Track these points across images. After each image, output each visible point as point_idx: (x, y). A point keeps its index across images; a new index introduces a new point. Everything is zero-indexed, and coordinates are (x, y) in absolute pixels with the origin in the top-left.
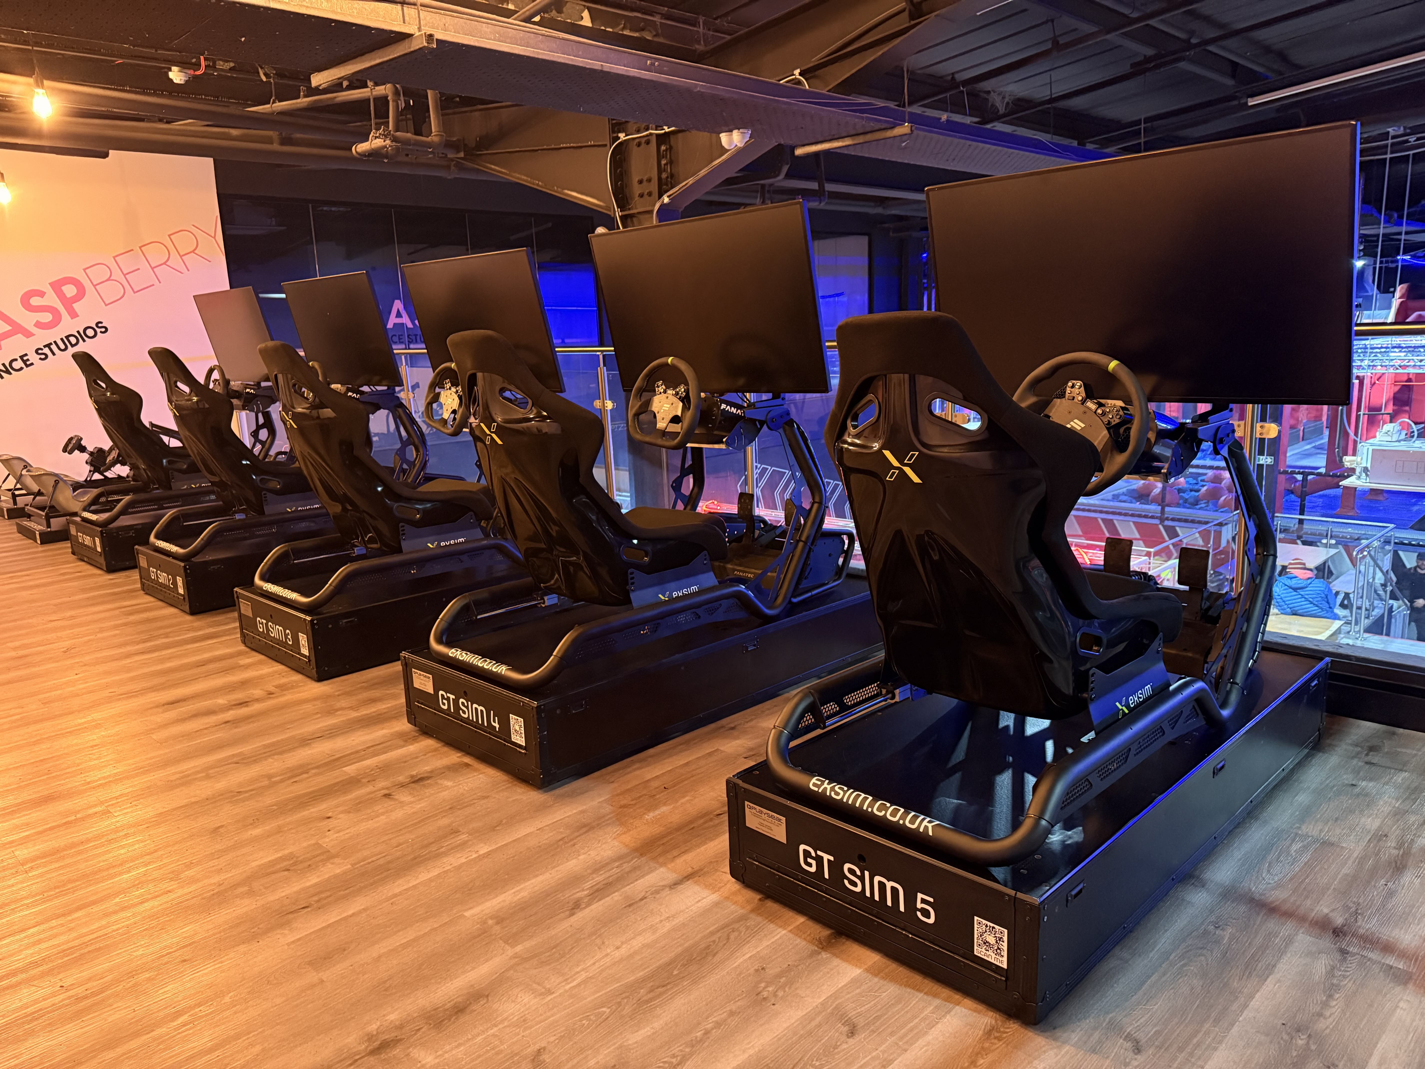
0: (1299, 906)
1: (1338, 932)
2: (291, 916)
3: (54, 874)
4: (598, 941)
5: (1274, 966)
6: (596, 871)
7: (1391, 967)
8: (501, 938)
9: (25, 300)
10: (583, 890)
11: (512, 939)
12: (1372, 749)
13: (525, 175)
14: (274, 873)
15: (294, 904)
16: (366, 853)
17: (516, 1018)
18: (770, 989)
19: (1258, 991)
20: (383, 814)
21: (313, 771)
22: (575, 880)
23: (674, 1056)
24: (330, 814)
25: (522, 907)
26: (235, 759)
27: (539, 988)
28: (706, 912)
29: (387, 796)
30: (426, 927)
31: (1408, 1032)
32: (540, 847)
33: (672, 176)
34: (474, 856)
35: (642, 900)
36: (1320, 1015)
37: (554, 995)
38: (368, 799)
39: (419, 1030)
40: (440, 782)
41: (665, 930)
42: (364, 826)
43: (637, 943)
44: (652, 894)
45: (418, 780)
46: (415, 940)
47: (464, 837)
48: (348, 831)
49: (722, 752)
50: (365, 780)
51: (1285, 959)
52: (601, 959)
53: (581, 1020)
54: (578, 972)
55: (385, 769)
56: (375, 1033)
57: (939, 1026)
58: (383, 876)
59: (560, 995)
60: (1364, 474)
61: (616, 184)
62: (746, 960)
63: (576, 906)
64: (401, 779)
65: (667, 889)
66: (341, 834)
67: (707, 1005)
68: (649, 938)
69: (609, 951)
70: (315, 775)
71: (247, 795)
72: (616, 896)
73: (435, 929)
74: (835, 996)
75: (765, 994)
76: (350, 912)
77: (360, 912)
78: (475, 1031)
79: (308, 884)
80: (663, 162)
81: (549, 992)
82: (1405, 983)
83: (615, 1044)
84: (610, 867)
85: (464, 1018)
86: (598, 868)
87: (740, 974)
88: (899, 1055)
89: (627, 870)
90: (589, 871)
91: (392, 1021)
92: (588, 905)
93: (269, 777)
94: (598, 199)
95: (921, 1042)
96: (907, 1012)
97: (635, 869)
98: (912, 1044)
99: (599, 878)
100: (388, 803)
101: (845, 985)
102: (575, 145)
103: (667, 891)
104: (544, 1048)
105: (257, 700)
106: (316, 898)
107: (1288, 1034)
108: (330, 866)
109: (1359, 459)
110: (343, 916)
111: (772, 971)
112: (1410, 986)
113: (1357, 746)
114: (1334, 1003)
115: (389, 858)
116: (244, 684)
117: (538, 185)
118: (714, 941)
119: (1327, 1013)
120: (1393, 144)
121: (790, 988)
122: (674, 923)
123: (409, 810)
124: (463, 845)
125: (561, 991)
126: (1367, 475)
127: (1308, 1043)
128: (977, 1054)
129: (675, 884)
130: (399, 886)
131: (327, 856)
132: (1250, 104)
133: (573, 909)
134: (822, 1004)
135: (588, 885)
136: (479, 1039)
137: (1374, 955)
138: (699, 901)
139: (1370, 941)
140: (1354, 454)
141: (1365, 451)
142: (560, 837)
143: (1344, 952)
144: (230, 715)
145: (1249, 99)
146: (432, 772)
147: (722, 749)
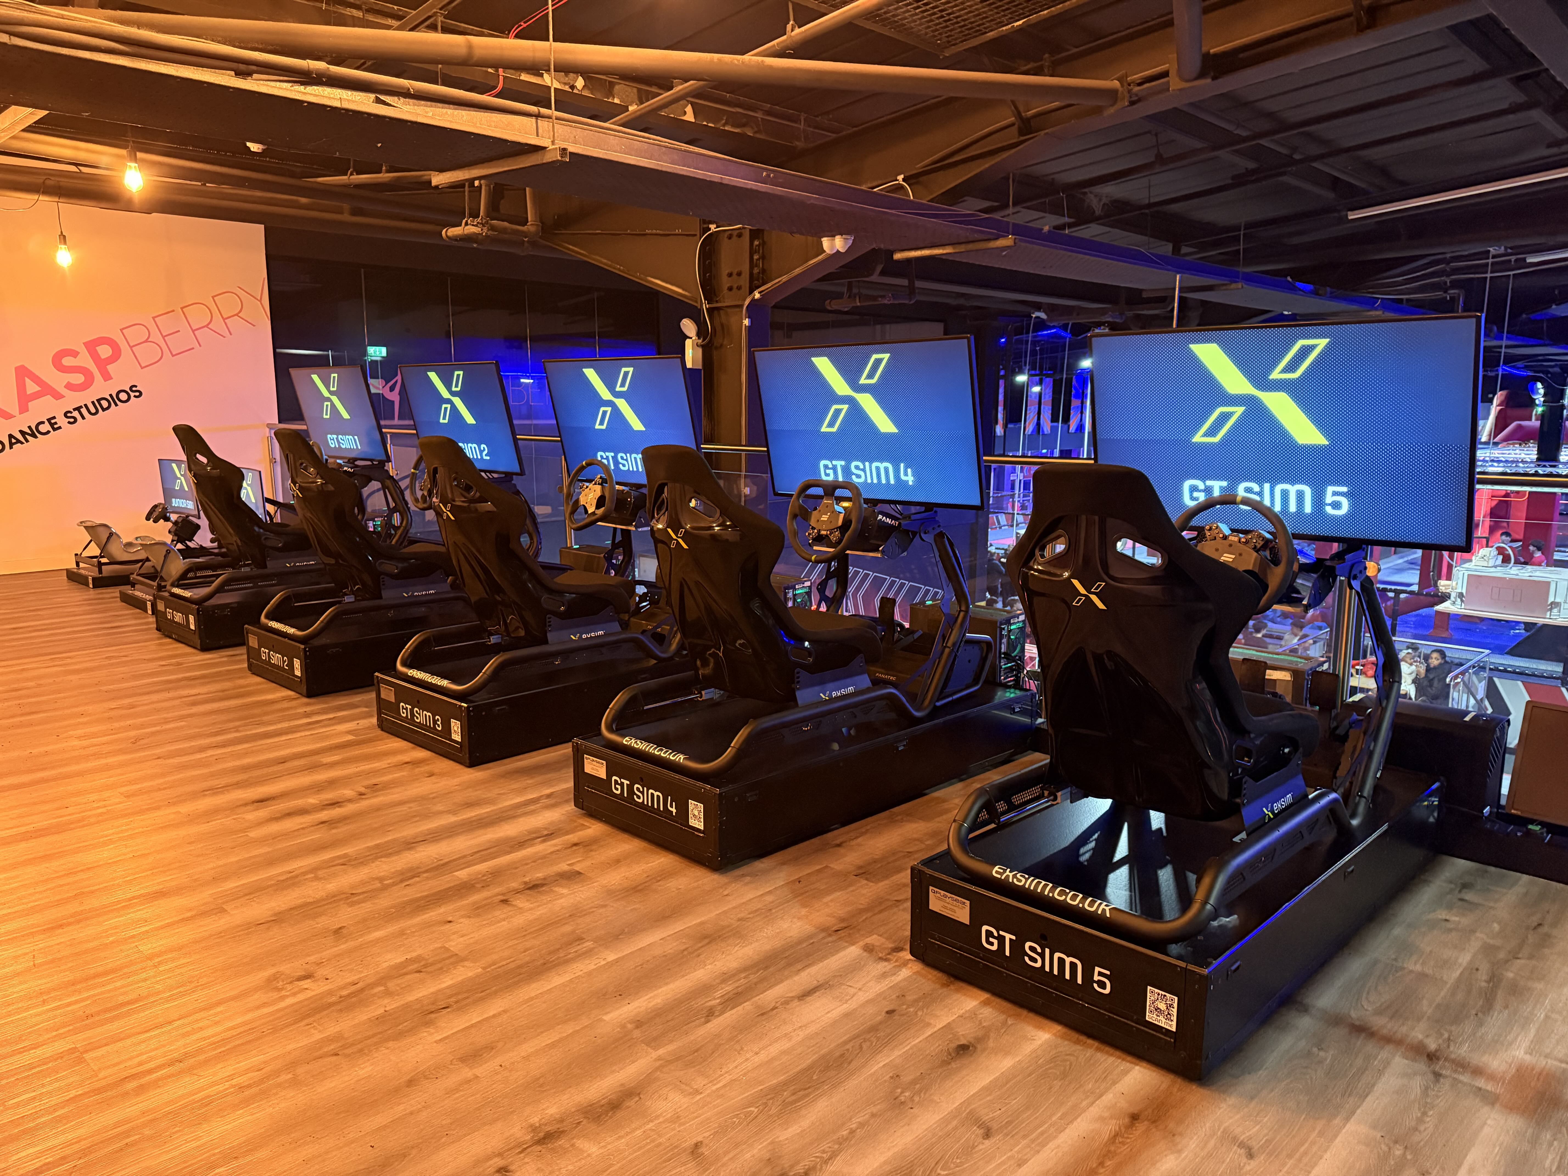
0: (1396, 1032)
1: (1432, 1057)
2: (433, 1016)
3: (186, 969)
4: (738, 1047)
5: (1373, 1085)
6: (724, 981)
7: (1480, 1089)
8: (642, 1042)
9: (57, 361)
10: (715, 999)
11: (654, 1042)
12: (1465, 886)
13: (605, 258)
14: (406, 974)
15: (433, 1004)
16: (495, 957)
17: (669, 1115)
18: (907, 1094)
19: (1359, 1107)
20: (504, 920)
21: (425, 875)
22: (705, 989)
23: (824, 1152)
24: (450, 919)
25: (657, 1014)
26: (341, 861)
27: (687, 1088)
28: (835, 1023)
29: (505, 902)
30: (569, 1029)
31: (1494, 1146)
32: (665, 956)
33: (764, 271)
34: (603, 963)
35: (773, 1009)
36: (1416, 1129)
37: (702, 1096)
38: (485, 905)
39: (579, 1123)
40: (556, 889)
41: (799, 1038)
42: (487, 932)
43: (774, 1050)
44: (782, 1004)
45: (534, 887)
46: (560, 1041)
47: (589, 944)
48: (472, 936)
49: (832, 869)
50: (478, 886)
51: (1384, 1079)
52: (742, 1063)
53: (731, 1118)
54: (722, 1075)
55: (496, 874)
56: (537, 1125)
57: (1067, 1131)
58: (516, 979)
59: (708, 1095)
60: (1459, 600)
61: (704, 275)
62: (881, 1068)
63: (710, 1014)
64: (514, 885)
65: (796, 1000)
66: (466, 938)
67: (848, 1107)
68: (785, 1045)
69: (748, 1056)
70: (427, 878)
71: (361, 897)
72: (747, 1006)
73: (577, 1032)
74: (968, 1101)
75: (902, 1098)
76: (491, 1014)
77: (500, 1014)
78: (633, 1126)
79: (444, 985)
80: (756, 257)
81: (697, 1092)
82: (1493, 1104)
83: (767, 1140)
84: (737, 978)
85: (620, 1114)
86: (726, 977)
87: (876, 1080)
88: (1033, 1156)
89: (755, 980)
90: (718, 981)
91: (552, 1115)
92: (722, 1013)
93: (381, 879)
94: (683, 289)
95: (1051, 1145)
96: (1036, 1118)
97: (762, 980)
98: (1044, 1146)
99: (728, 988)
100: (506, 910)
101: (977, 1093)
102: (661, 232)
103: (796, 1003)
104: (701, 1142)
105: (350, 801)
106: (453, 999)
107: (1387, 1145)
108: (462, 969)
109: (1454, 583)
110: (486, 1016)
111: (907, 1078)
112: (1497, 1106)
113: (1451, 882)
114: (1428, 1119)
115: (519, 962)
116: (332, 783)
117: (619, 270)
118: (848, 1050)
119: (1422, 1128)
120: (1493, 264)
121: (925, 1094)
122: (807, 1032)
123: (530, 916)
124: (589, 953)
125: (708, 1091)
126: (1462, 601)
127: (1405, 1153)
128: (1104, 1156)
129: (803, 996)
130: (535, 989)
131: (457, 959)
132: (1350, 218)
133: (708, 1016)
134: (956, 1108)
135: (718, 994)
136: (638, 1132)
137: (1465, 1078)
138: (829, 1012)
139: (1462, 1065)
140: (1449, 578)
141: (1461, 576)
142: (684, 947)
143: (1437, 1076)
144: (324, 815)
145: (1349, 213)
146: (545, 879)
147: (832, 866)
